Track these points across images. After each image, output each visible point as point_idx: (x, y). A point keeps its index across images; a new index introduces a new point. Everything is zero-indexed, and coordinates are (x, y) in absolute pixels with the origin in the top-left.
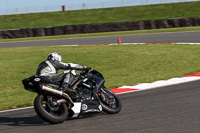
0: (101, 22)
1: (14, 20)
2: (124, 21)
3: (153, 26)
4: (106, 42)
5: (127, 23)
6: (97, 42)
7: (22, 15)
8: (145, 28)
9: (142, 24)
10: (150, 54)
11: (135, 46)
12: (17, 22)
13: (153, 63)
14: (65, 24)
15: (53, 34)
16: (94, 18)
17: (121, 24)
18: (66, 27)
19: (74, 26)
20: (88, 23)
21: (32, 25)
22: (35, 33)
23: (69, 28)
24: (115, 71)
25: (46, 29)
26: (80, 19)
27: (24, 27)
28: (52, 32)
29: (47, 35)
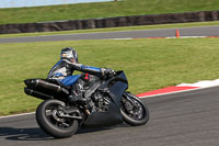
0: (157, 13)
1: (61, 11)
2: (182, 12)
3: (215, 17)
4: (162, 35)
5: (186, 14)
6: (153, 35)
7: (70, 5)
8: (207, 20)
9: (202, 15)
10: (211, 48)
11: (195, 39)
12: (65, 13)
13: (215, 59)
14: (117, 15)
15: (104, 26)
16: (149, 9)
17: (180, 15)
18: (118, 18)
19: (127, 18)
20: (143, 14)
21: (81, 17)
22: (85, 25)
23: (122, 20)
24: (173, 67)
25: (96, 21)
26: (134, 10)
27: (73, 19)
28: (103, 24)
29: (97, 27)
